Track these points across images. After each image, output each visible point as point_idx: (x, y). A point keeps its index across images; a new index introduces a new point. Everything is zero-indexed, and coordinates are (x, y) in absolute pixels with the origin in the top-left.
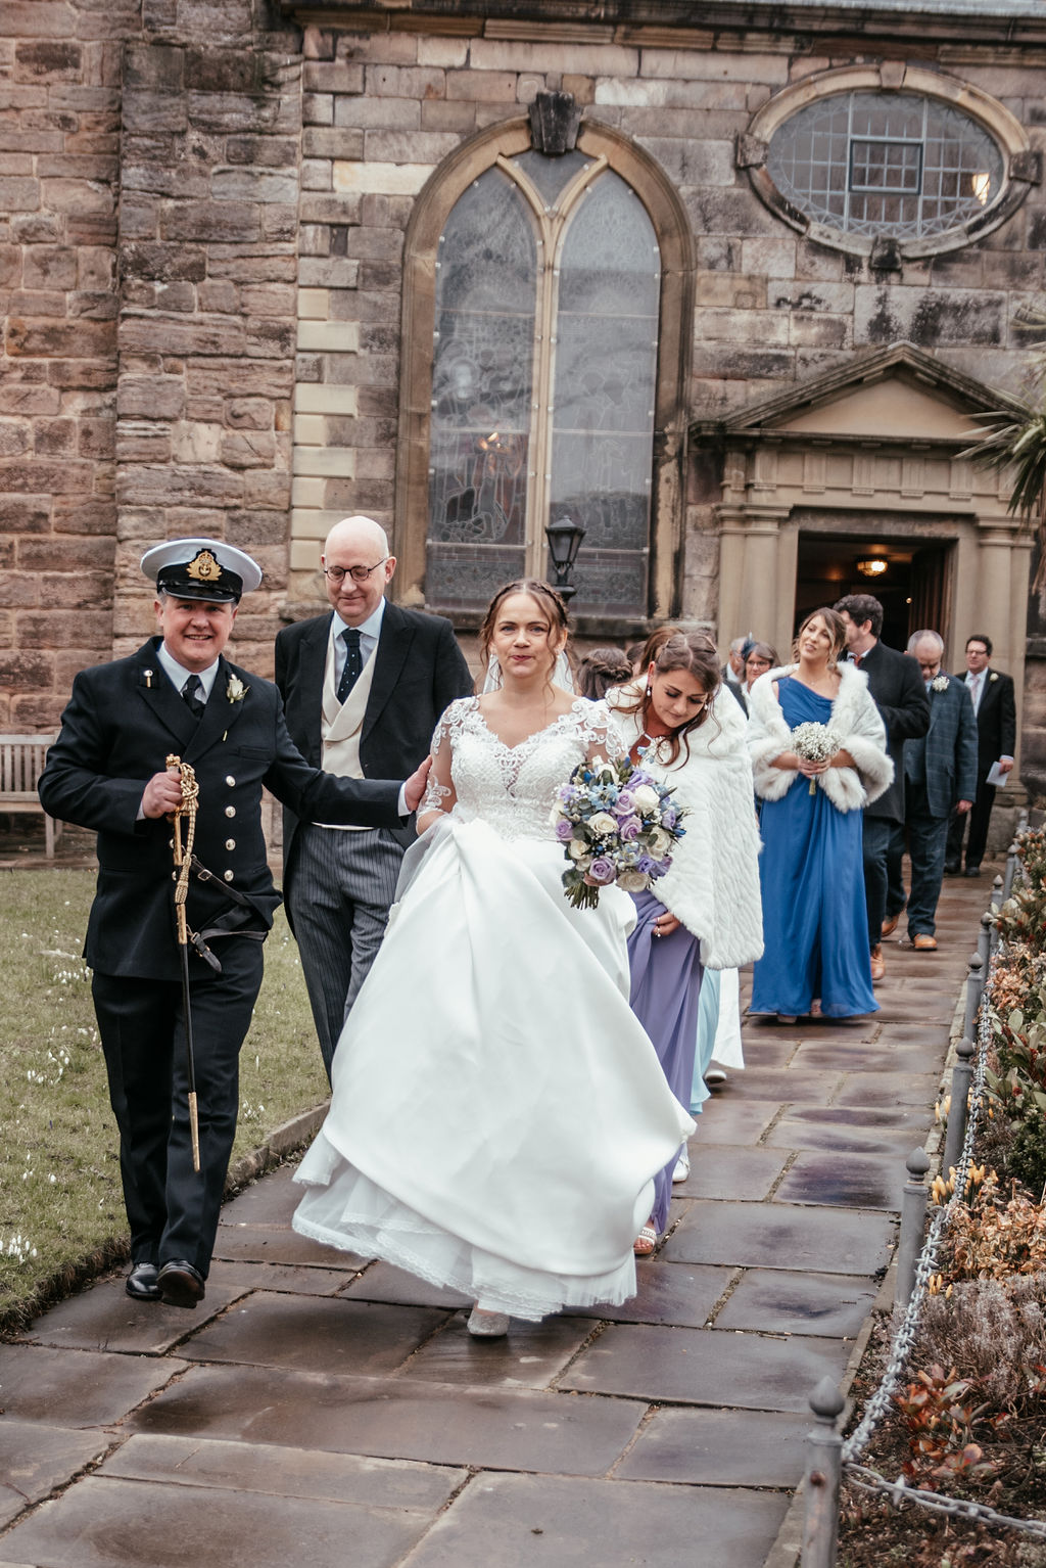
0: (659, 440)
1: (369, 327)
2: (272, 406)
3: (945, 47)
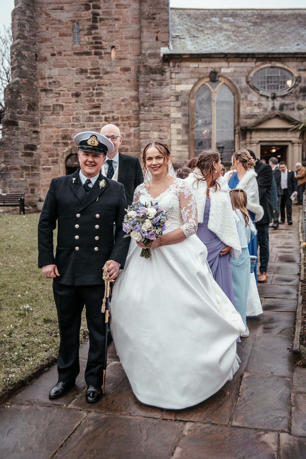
0: (235, 130)
1: (183, 113)
2: (167, 128)
3: (283, 59)
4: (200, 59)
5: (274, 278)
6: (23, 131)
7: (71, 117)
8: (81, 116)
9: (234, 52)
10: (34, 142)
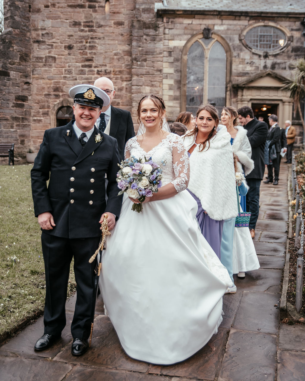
0: (226, 88)
1: (176, 69)
2: (158, 83)
3: (276, 18)
4: (194, 16)
5: (263, 235)
6: (14, 82)
7: (64, 69)
8: (73, 69)
9: (228, 10)
10: (25, 93)
